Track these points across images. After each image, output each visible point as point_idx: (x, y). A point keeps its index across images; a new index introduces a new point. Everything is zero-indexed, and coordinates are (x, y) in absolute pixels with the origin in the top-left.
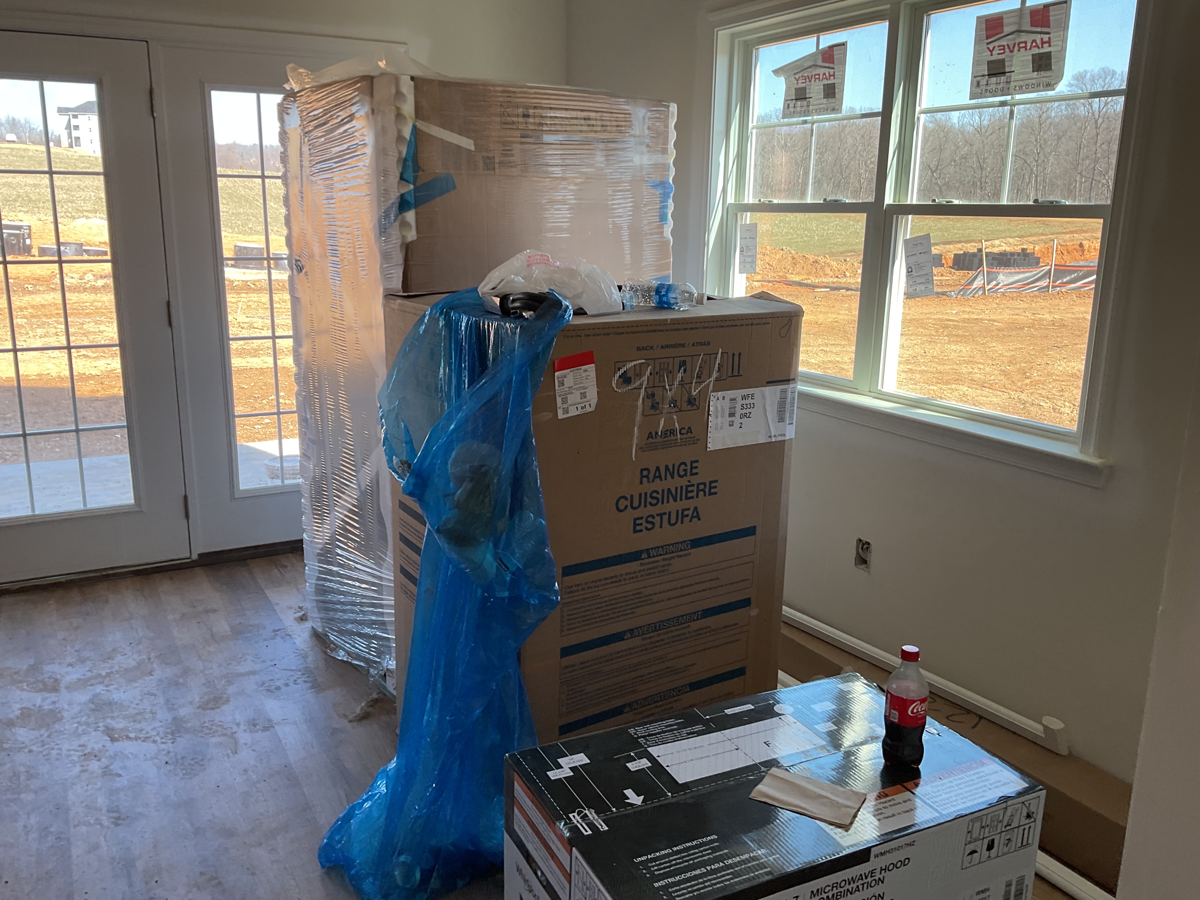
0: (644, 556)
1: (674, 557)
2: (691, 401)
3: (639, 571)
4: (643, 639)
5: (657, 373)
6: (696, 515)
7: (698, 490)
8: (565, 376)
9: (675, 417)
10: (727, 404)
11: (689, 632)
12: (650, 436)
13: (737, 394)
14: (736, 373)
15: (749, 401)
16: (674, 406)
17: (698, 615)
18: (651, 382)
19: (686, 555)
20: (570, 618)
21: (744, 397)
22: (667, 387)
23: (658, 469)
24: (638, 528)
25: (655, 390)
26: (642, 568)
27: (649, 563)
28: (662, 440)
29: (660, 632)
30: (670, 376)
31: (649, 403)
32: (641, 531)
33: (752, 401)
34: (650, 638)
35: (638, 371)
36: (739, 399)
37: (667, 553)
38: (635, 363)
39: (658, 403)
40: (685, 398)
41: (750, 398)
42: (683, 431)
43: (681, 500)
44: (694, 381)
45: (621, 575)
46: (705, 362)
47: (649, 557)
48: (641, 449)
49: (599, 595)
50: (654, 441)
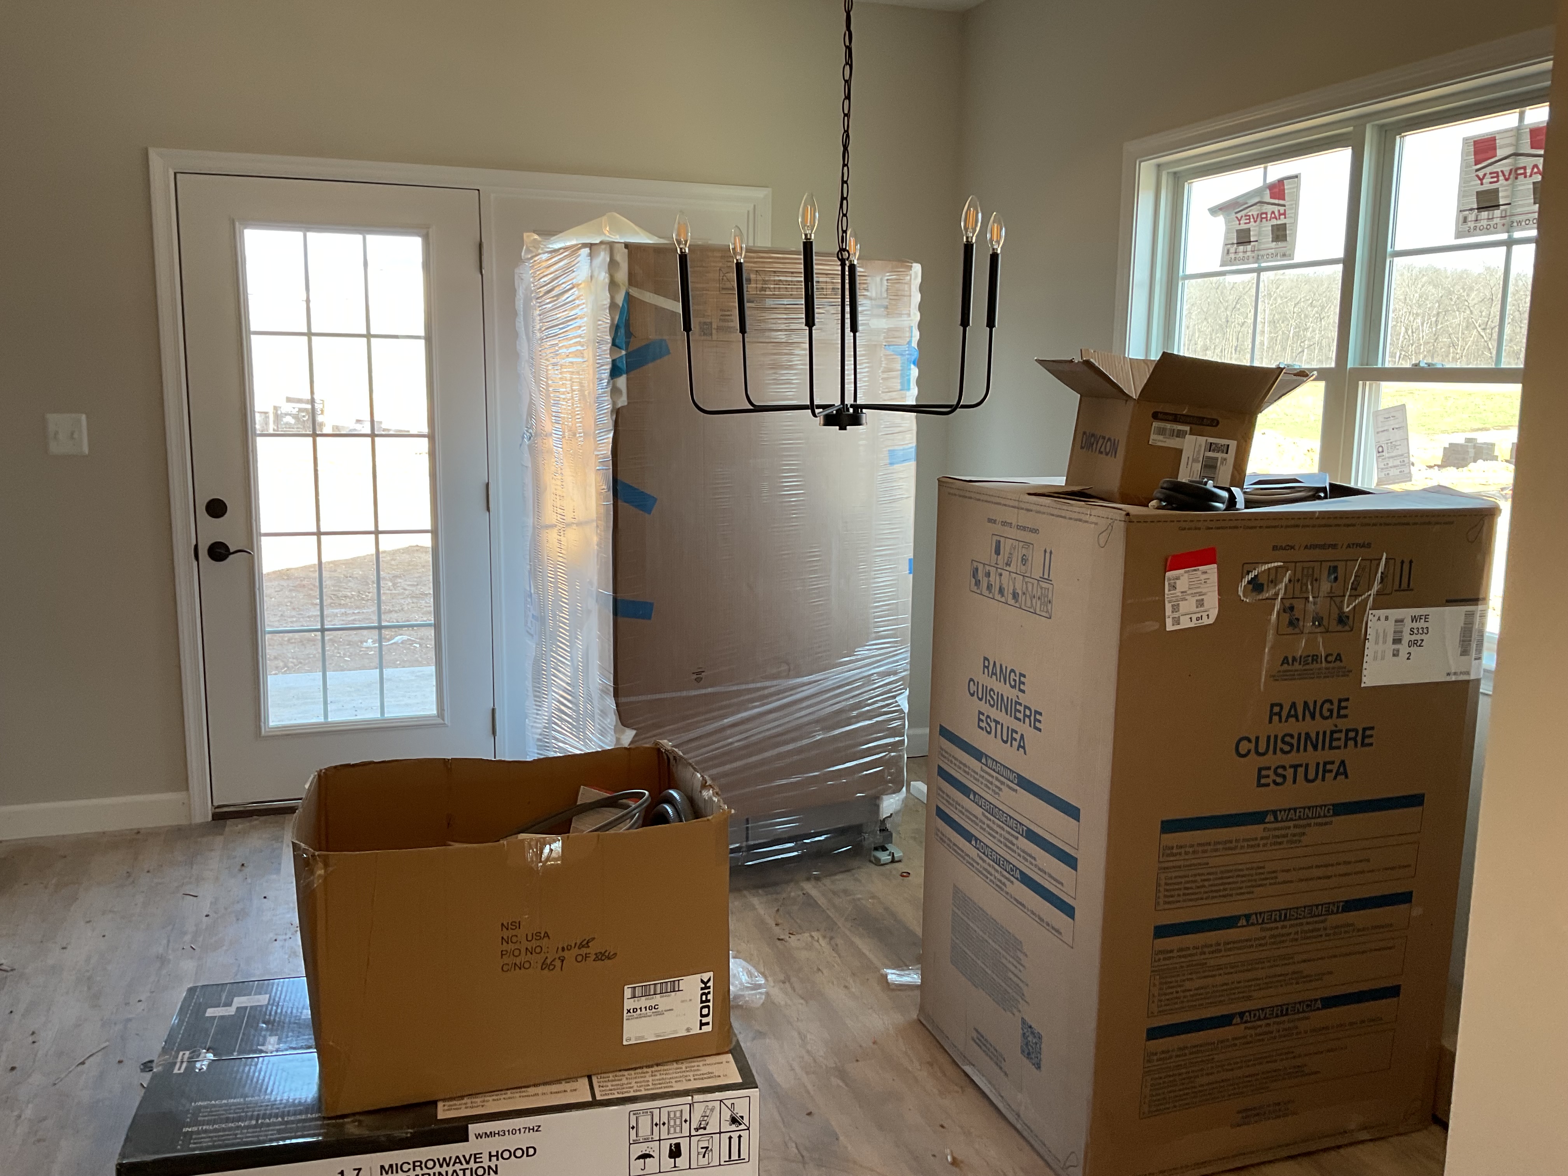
0: (1270, 818)
1: (1309, 825)
2: (1342, 619)
3: (1262, 838)
4: (1262, 930)
5: (1298, 581)
6: (1343, 770)
7: (1347, 739)
8: (1178, 578)
9: (1320, 640)
10: (1390, 626)
11: (1325, 929)
12: (1285, 661)
13: (1406, 613)
14: (1404, 585)
15: (1422, 624)
16: (1319, 625)
17: (1338, 907)
18: (1290, 591)
19: (1326, 824)
20: (1168, 887)
21: (1414, 619)
22: (1311, 599)
23: (1294, 705)
24: (1263, 781)
25: (1295, 602)
26: (1265, 834)
27: (1275, 829)
28: (1301, 667)
29: (1285, 923)
30: (1316, 585)
31: (1286, 617)
32: (1268, 785)
33: (1425, 625)
34: (1271, 929)
35: (1272, 576)
36: (1408, 620)
37: (1300, 818)
38: (1269, 565)
39: (1298, 620)
40: (1335, 615)
41: (1422, 621)
42: (1329, 659)
43: (1323, 748)
44: (1348, 593)
45: (1237, 841)
46: (1364, 569)
47: (1276, 820)
48: (1273, 677)
49: (1208, 864)
50: (1290, 668)
